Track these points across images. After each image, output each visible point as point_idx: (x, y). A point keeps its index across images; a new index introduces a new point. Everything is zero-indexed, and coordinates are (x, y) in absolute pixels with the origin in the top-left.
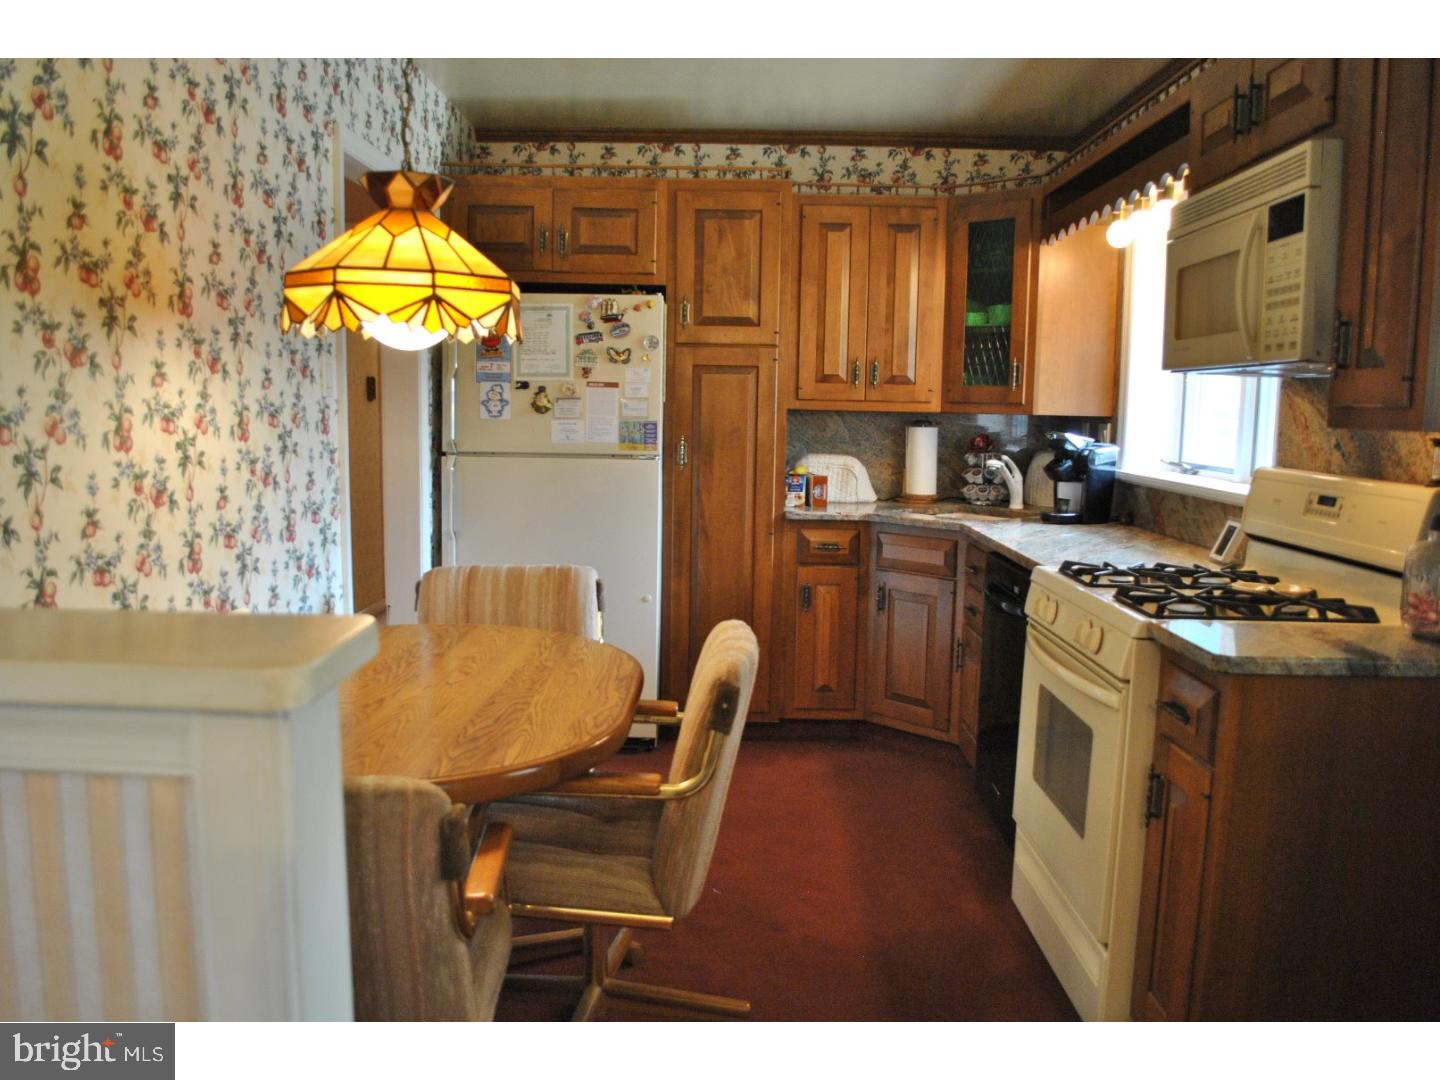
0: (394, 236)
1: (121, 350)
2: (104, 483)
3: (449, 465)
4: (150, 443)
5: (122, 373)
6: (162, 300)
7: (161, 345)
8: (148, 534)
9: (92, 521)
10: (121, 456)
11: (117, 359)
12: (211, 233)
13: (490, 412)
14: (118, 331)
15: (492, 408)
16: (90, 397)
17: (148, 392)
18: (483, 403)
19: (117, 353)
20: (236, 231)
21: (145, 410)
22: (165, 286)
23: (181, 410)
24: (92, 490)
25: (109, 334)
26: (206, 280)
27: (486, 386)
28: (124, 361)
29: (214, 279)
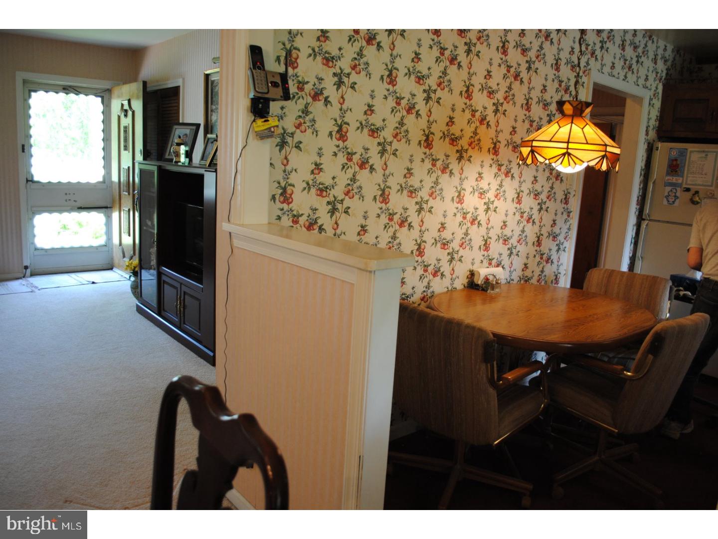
0: (560, 127)
1: (463, 168)
2: (450, 214)
3: (644, 225)
4: (472, 202)
5: (463, 176)
6: (485, 149)
7: (482, 166)
8: (466, 234)
9: (443, 226)
10: (459, 206)
11: (461, 171)
12: (513, 123)
13: (668, 201)
14: (463, 161)
15: (670, 200)
16: (448, 185)
17: (474, 183)
18: (666, 197)
19: (462, 169)
20: (525, 122)
21: (471, 189)
22: (487, 144)
23: (488, 190)
24: (445, 216)
25: (459, 163)
26: (508, 142)
27: (668, 189)
28: (464, 172)
29: (512, 141)
